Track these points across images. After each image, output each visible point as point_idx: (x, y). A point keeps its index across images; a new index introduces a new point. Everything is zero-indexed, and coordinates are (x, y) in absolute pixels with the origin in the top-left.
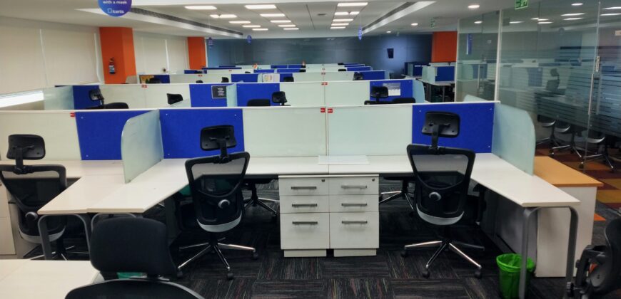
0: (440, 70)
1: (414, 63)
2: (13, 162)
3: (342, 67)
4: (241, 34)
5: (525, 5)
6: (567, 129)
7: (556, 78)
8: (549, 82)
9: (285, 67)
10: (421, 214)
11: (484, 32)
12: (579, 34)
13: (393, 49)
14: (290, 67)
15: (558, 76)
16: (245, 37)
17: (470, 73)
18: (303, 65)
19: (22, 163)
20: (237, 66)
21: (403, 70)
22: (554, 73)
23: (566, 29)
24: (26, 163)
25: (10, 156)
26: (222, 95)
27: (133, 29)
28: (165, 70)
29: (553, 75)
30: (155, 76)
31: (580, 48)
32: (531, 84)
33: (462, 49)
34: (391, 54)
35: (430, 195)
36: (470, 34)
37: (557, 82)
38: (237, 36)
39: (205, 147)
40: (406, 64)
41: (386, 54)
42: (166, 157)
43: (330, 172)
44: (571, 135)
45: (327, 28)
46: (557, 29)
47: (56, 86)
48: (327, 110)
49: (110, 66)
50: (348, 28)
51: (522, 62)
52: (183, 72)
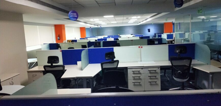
0: (168, 35)
1: (158, 33)
2: (50, 64)
3: (133, 35)
4: (97, 26)
5: (201, 13)
6: (216, 53)
7: (210, 37)
8: (208, 38)
9: (113, 36)
10: (175, 78)
11: (185, 22)
12: (216, 22)
13: (150, 29)
14: (114, 36)
15: (210, 36)
16: (99, 27)
17: (178, 36)
18: (119, 35)
19: (53, 64)
20: (96, 37)
21: (154, 36)
22: (209, 35)
23: (211, 20)
24: (54, 64)
25: (48, 63)
26: (98, 45)
27: (65, 25)
28: (75, 38)
29: (209, 36)
30: (72, 40)
31: (216, 26)
32: (201, 39)
33: (177, 28)
34: (149, 31)
35: (178, 72)
36: (179, 23)
37: (210, 38)
38: (96, 27)
39: (106, 59)
40: (155, 34)
41: (147, 31)
42: (90, 63)
43: (144, 66)
44: (217, 55)
45: (127, 23)
46: (208, 20)
47: (44, 44)
48: (140, 47)
49: (58, 37)
50: (134, 23)
51: (195, 32)
52: (79, 39)
